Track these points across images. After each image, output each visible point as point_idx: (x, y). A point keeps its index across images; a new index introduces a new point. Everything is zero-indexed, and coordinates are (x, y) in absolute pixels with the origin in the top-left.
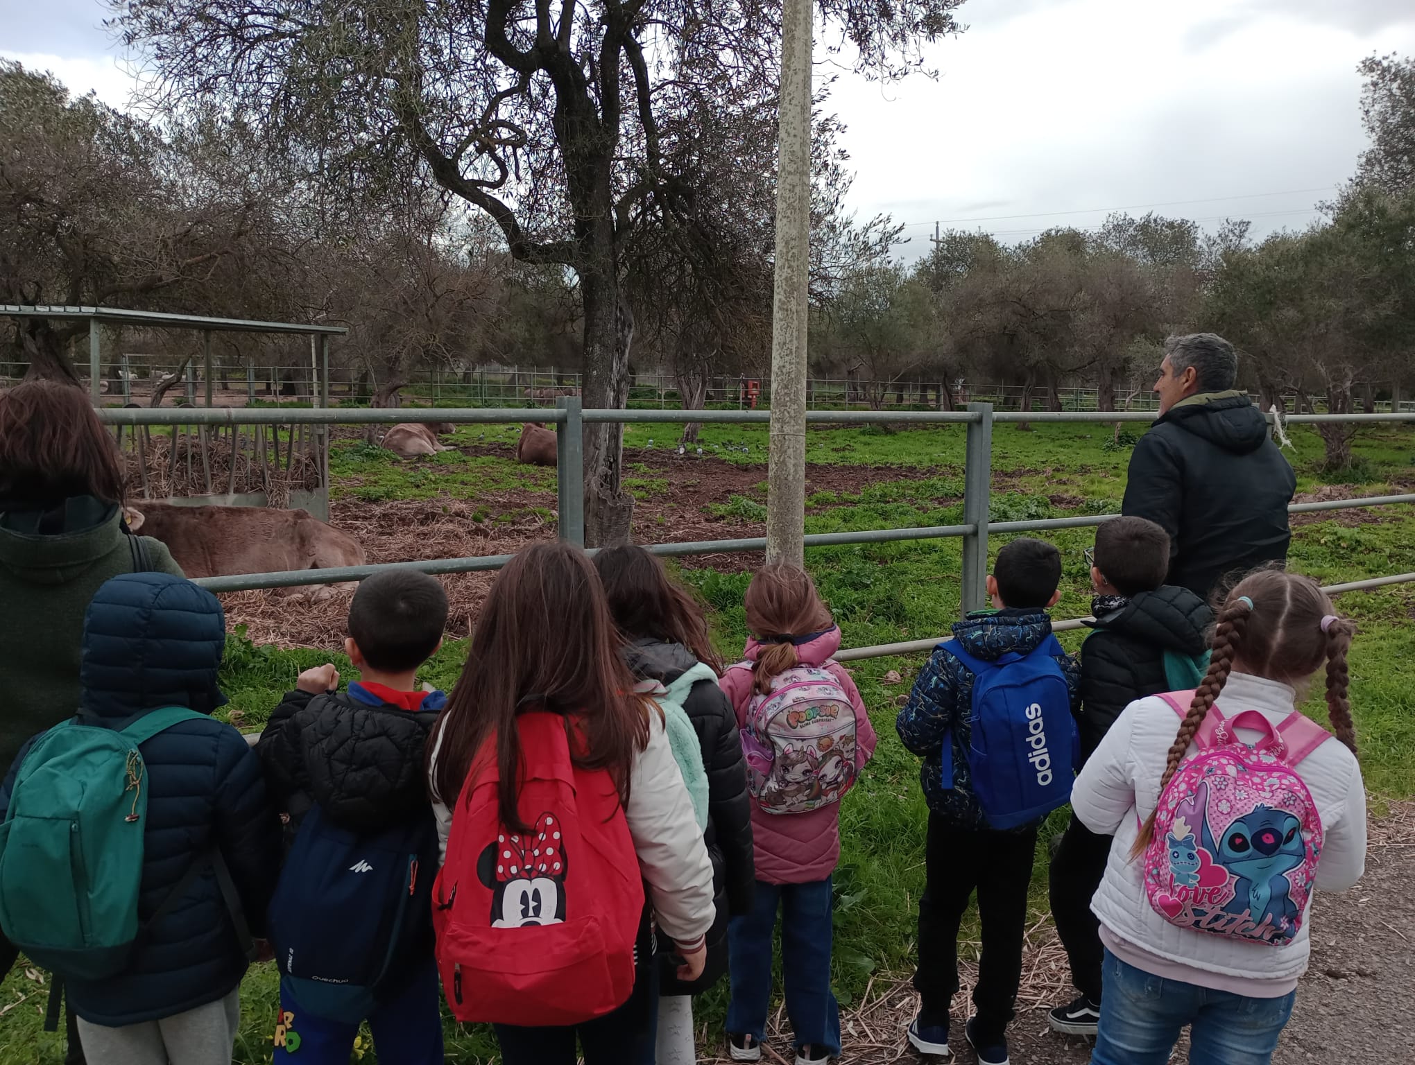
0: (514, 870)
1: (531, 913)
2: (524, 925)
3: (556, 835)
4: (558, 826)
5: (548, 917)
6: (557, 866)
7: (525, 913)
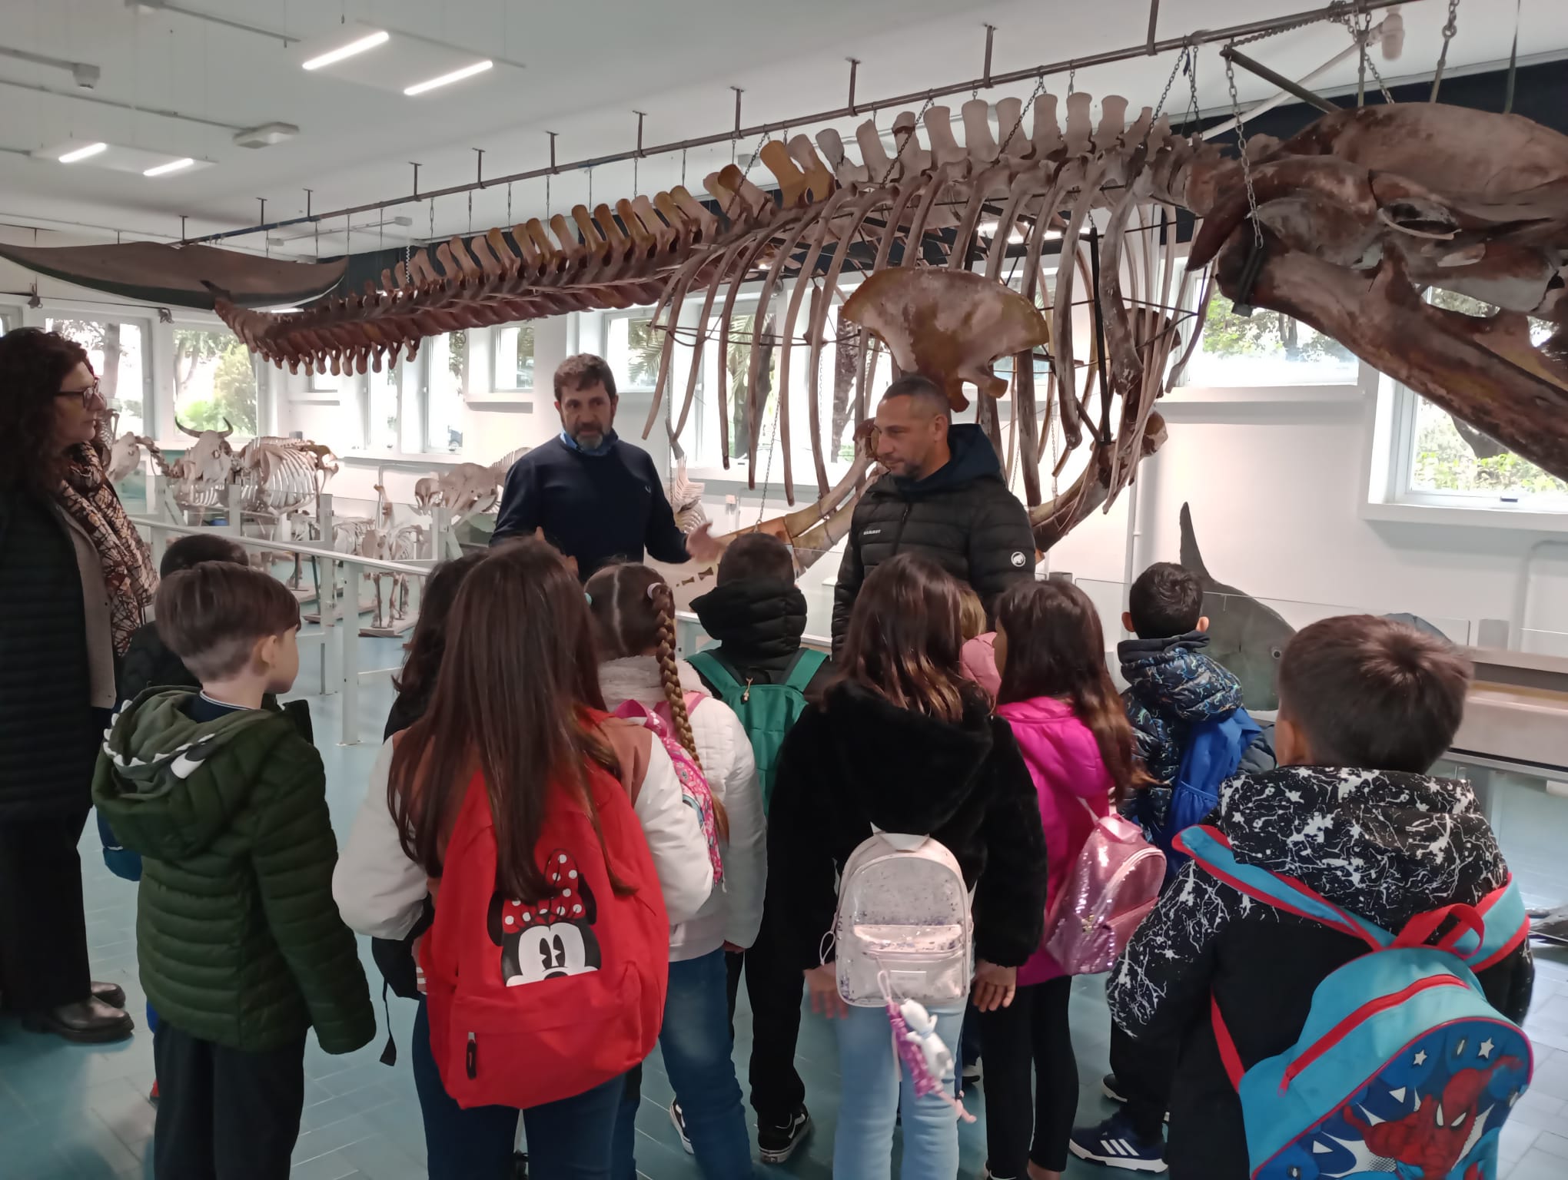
0: (527, 917)
1: (554, 963)
2: (548, 977)
3: (573, 874)
4: (573, 863)
5: (575, 965)
6: (578, 908)
7: (547, 963)
